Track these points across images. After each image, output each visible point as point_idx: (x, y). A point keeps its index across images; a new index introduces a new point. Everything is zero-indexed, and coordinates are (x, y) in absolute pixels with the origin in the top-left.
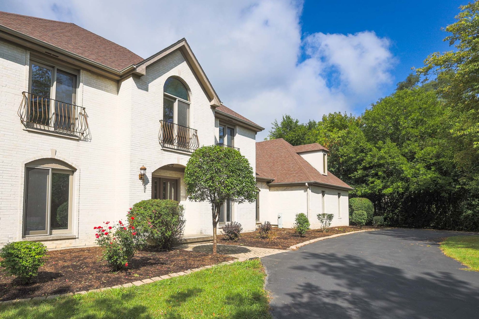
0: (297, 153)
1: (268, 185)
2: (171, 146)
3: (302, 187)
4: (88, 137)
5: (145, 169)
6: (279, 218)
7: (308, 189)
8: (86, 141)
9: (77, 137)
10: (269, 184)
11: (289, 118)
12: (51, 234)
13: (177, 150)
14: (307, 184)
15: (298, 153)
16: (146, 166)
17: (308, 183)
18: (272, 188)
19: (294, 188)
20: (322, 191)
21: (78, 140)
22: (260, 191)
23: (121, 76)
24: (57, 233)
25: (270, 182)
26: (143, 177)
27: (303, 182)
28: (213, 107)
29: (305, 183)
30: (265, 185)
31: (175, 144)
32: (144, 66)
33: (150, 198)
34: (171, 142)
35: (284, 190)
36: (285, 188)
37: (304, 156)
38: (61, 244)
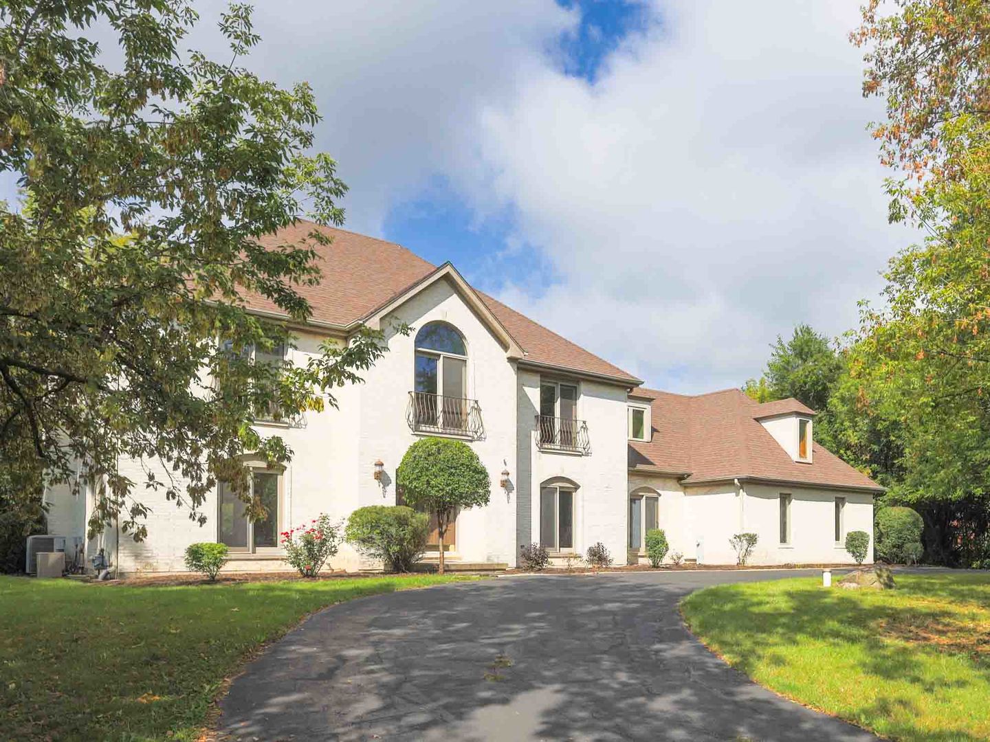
0: (755, 419)
1: (681, 484)
2: (432, 430)
3: (727, 488)
4: (302, 422)
5: (382, 465)
6: (698, 545)
7: (741, 490)
8: (298, 428)
9: (287, 423)
10: (681, 480)
11: (809, 333)
12: (254, 552)
13: (442, 433)
14: (736, 481)
15: (757, 420)
16: (382, 461)
17: (738, 479)
18: (688, 490)
19: (722, 488)
20: (781, 494)
21: (287, 428)
22: (660, 495)
23: (349, 332)
24: (262, 551)
25: (684, 479)
26: (381, 477)
27: (731, 477)
28: (512, 360)
29: (733, 480)
30: (672, 483)
31: (439, 426)
32: (377, 318)
33: (394, 505)
34: (432, 421)
35: (706, 494)
36: (708, 489)
37: (767, 425)
38: (267, 566)
